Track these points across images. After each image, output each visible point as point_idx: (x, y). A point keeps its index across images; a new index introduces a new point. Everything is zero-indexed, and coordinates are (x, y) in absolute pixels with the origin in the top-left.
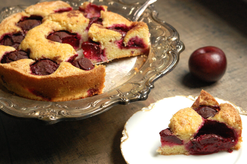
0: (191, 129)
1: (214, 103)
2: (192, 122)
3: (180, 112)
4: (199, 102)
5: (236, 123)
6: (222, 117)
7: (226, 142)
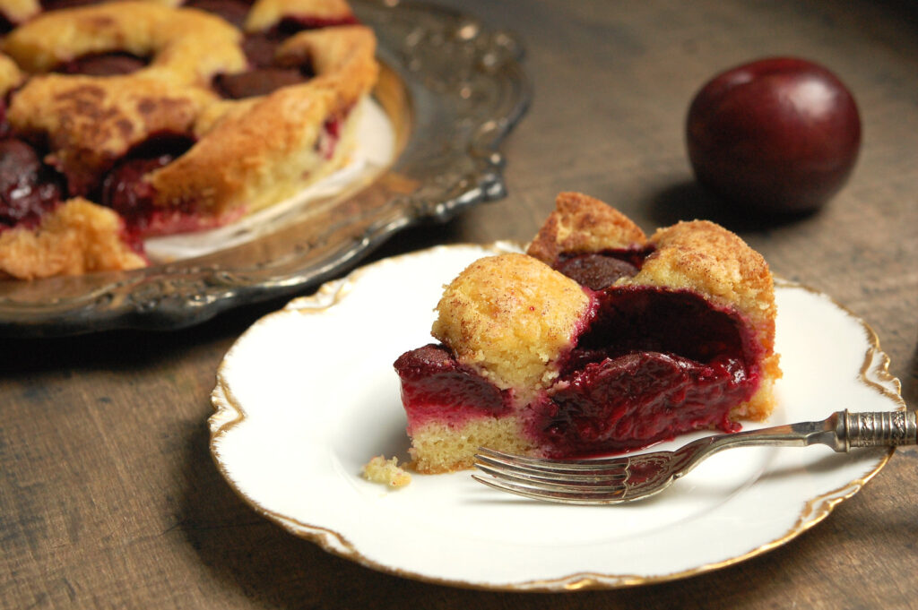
0: (542, 330)
1: (623, 234)
2: (541, 303)
3: (479, 267)
4: (553, 239)
5: (749, 283)
6: (678, 267)
7: (710, 380)
